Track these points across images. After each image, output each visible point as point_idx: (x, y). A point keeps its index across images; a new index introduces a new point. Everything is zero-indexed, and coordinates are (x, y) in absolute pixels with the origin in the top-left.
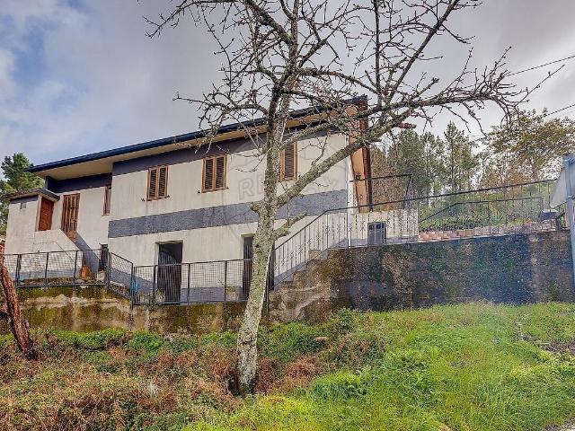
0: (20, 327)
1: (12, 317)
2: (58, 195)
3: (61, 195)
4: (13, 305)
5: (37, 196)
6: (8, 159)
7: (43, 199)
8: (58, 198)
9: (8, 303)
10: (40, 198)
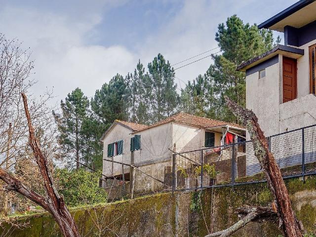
0: (293, 231)
1: (283, 218)
2: (301, 48)
3: (305, 47)
4: (284, 201)
5: (276, 56)
6: (221, 27)
7: (284, 58)
8: (302, 53)
9: (277, 199)
10: (280, 58)
